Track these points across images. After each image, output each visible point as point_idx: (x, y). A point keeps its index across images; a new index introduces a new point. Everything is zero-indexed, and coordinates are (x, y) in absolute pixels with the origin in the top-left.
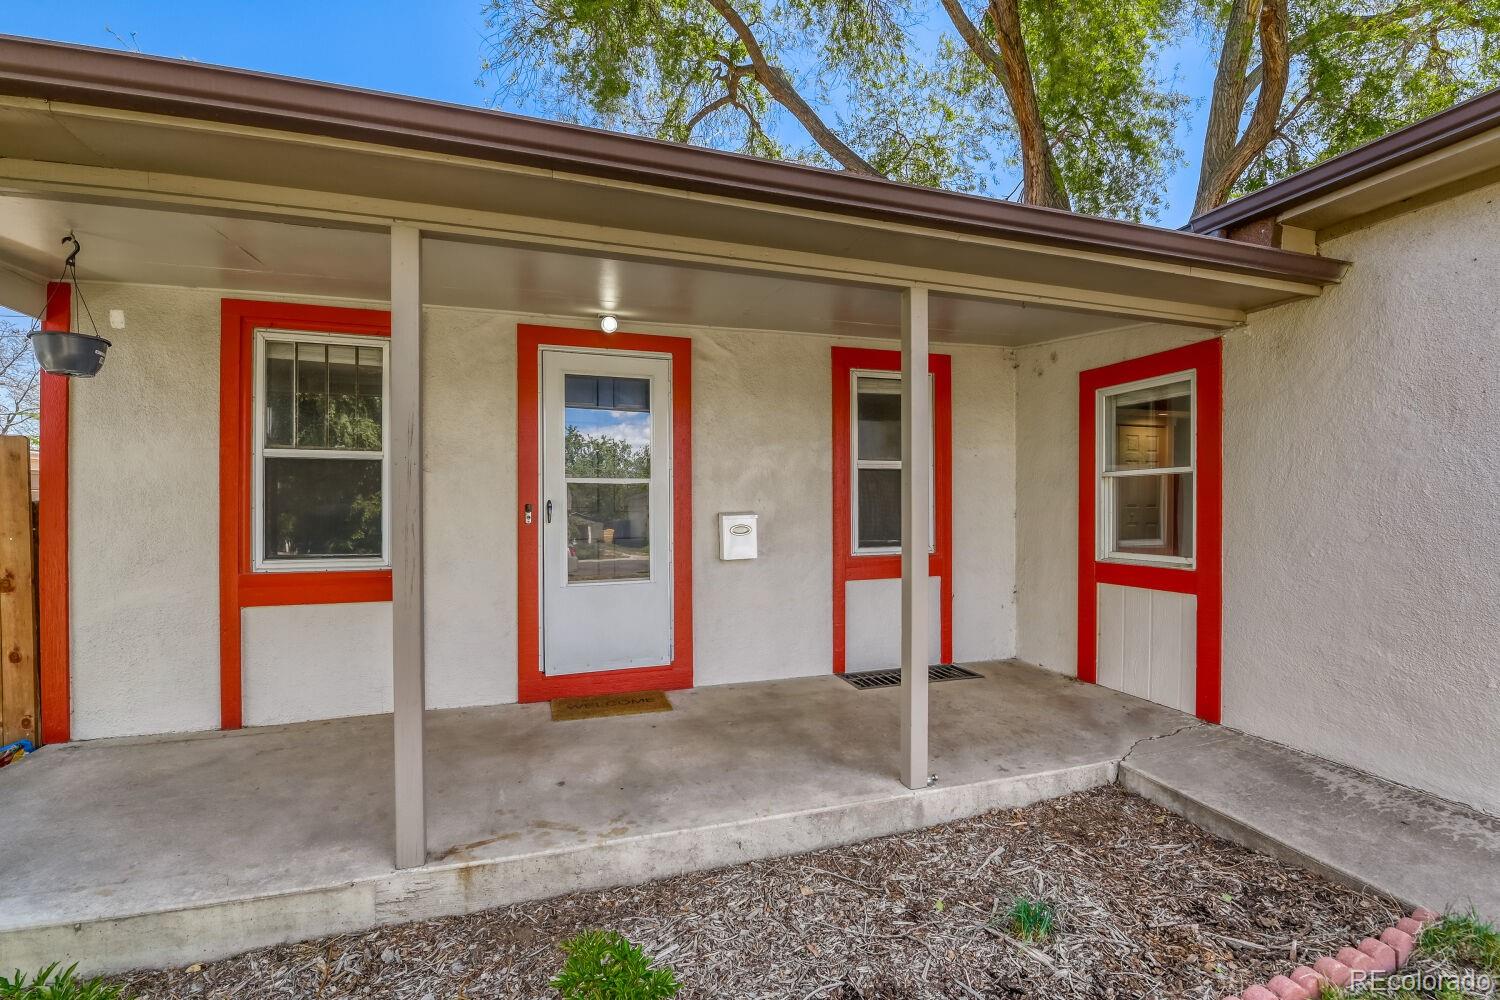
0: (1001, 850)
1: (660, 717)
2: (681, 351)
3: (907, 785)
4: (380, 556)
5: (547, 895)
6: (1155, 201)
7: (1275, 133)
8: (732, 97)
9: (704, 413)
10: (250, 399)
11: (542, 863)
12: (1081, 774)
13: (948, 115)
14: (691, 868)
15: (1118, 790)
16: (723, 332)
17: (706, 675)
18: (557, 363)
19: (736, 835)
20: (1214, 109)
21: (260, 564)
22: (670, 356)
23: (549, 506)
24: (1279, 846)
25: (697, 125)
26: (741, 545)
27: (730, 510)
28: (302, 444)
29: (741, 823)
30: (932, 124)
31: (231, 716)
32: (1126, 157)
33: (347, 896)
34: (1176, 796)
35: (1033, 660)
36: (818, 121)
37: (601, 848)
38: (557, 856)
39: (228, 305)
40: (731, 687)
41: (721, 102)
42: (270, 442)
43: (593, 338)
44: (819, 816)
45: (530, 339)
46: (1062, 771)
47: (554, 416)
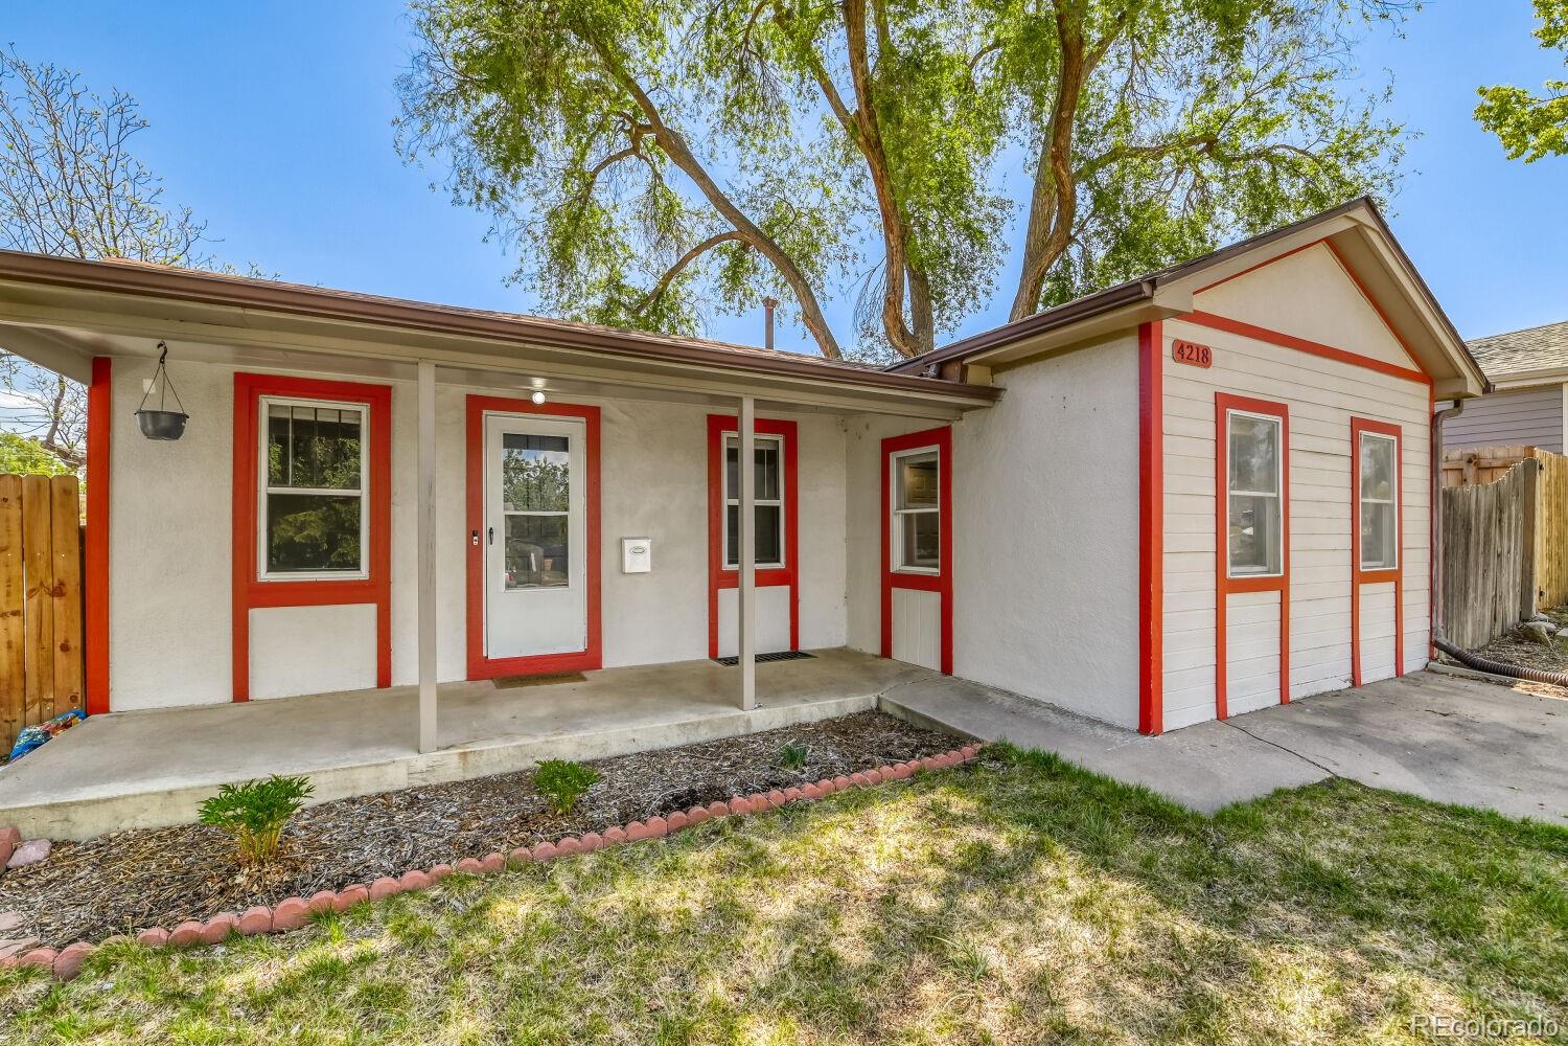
0: (793, 740)
1: (579, 684)
2: (593, 416)
3: (742, 709)
4: (359, 570)
5: (515, 770)
6: (989, 283)
7: (1071, 239)
8: (635, 150)
9: (609, 463)
10: (256, 449)
11: (511, 751)
12: (853, 703)
13: (827, 193)
14: (604, 755)
15: (878, 711)
16: (625, 403)
17: (612, 659)
18: (496, 424)
19: (632, 736)
20: (1033, 211)
21: (264, 575)
22: (584, 420)
23: (491, 532)
24: (943, 725)
25: (602, 172)
26: (638, 559)
27: (631, 535)
28: (295, 485)
29: (635, 728)
30: (814, 199)
31: (241, 692)
32: (967, 245)
33: (390, 769)
34: (903, 709)
35: (855, 647)
36: (713, 186)
37: (547, 742)
38: (520, 746)
39: (240, 378)
40: (631, 668)
41: (625, 153)
42: (272, 481)
43: (526, 406)
44: (684, 725)
45: (476, 407)
46: (841, 700)
47: (494, 456)
